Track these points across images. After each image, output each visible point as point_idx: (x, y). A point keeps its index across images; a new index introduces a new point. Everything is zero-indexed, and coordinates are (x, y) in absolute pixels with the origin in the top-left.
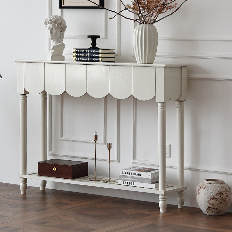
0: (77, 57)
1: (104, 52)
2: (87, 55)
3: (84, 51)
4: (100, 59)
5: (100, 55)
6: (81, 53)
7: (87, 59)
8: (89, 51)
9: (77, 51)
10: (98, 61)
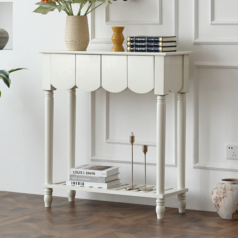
0: (132, 46)
1: (164, 40)
2: (144, 44)
3: (140, 39)
4: (160, 49)
5: (160, 44)
6: (137, 41)
7: (144, 49)
8: (146, 39)
9: (132, 39)
10: (158, 51)
